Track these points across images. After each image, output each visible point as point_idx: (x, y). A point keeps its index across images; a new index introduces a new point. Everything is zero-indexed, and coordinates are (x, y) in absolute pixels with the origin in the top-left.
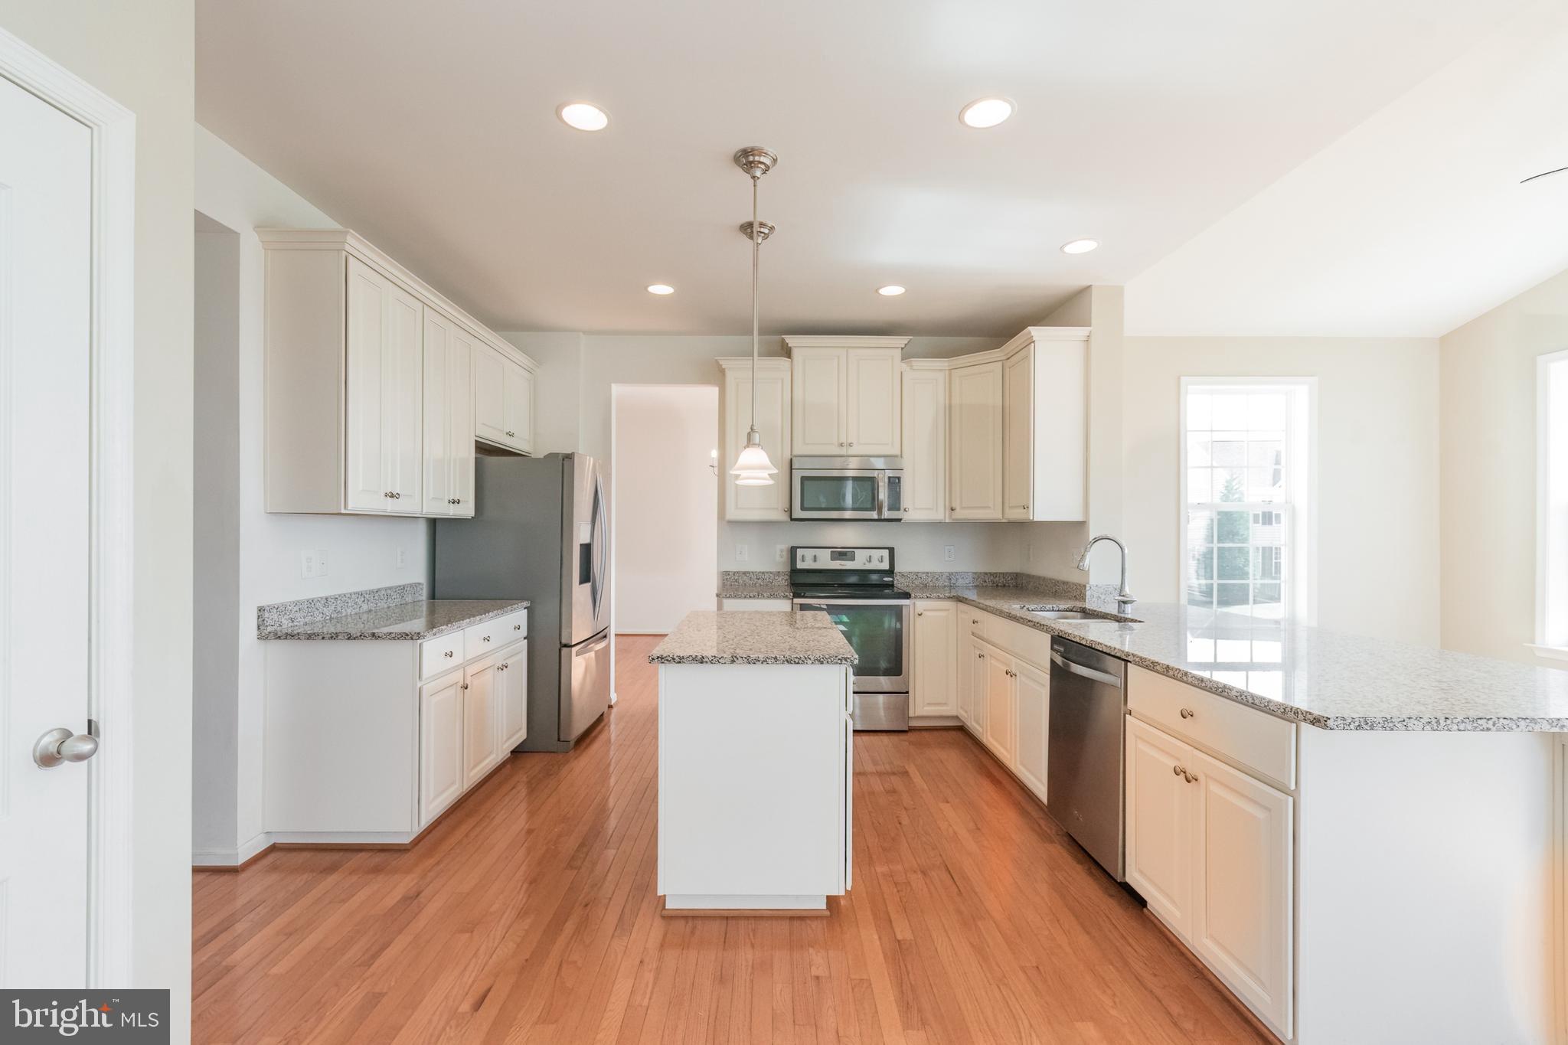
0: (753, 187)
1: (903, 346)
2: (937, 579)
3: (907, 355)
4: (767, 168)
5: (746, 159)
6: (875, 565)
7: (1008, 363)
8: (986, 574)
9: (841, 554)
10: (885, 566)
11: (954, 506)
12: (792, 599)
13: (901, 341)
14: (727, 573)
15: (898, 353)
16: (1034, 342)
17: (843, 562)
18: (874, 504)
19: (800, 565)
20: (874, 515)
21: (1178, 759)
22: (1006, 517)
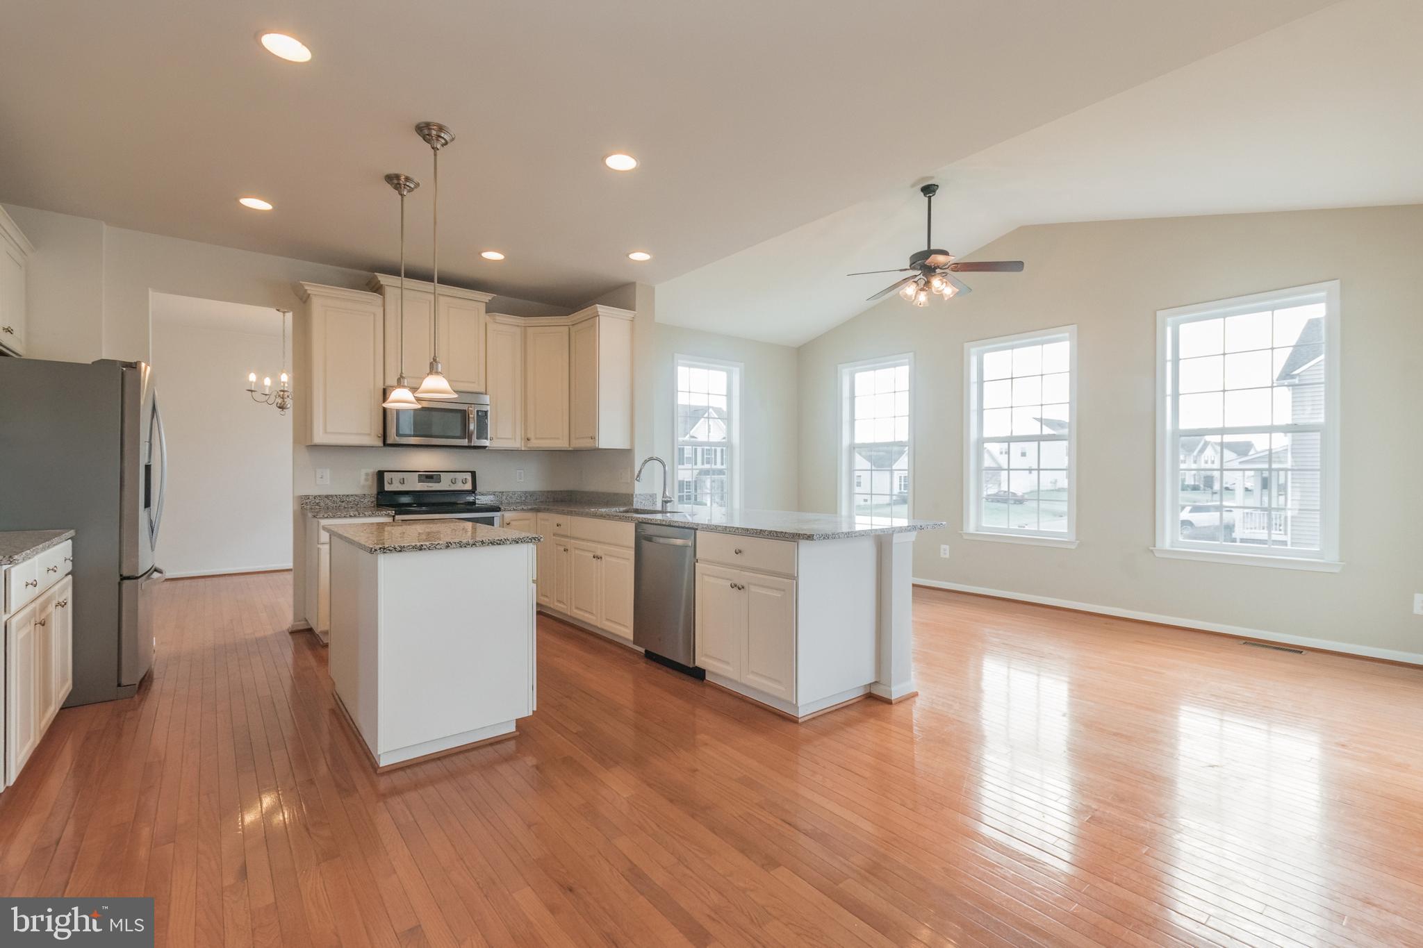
0: (433, 156)
1: (488, 301)
2: (511, 497)
3: (490, 309)
4: (446, 143)
5: (427, 131)
6: (459, 486)
7: (573, 329)
8: (548, 492)
9: (429, 477)
10: (468, 486)
11: (529, 436)
12: (394, 516)
13: (487, 297)
14: (301, 497)
15: (483, 307)
16: (599, 316)
17: (430, 484)
18: (465, 433)
19: (387, 488)
20: (465, 442)
21: (731, 580)
22: (572, 446)
